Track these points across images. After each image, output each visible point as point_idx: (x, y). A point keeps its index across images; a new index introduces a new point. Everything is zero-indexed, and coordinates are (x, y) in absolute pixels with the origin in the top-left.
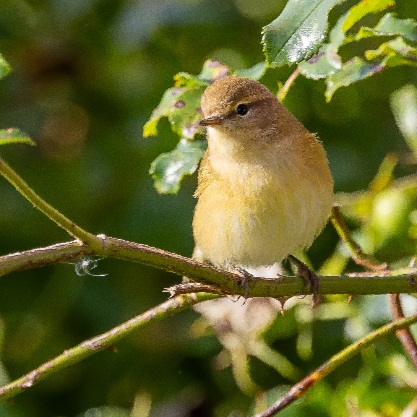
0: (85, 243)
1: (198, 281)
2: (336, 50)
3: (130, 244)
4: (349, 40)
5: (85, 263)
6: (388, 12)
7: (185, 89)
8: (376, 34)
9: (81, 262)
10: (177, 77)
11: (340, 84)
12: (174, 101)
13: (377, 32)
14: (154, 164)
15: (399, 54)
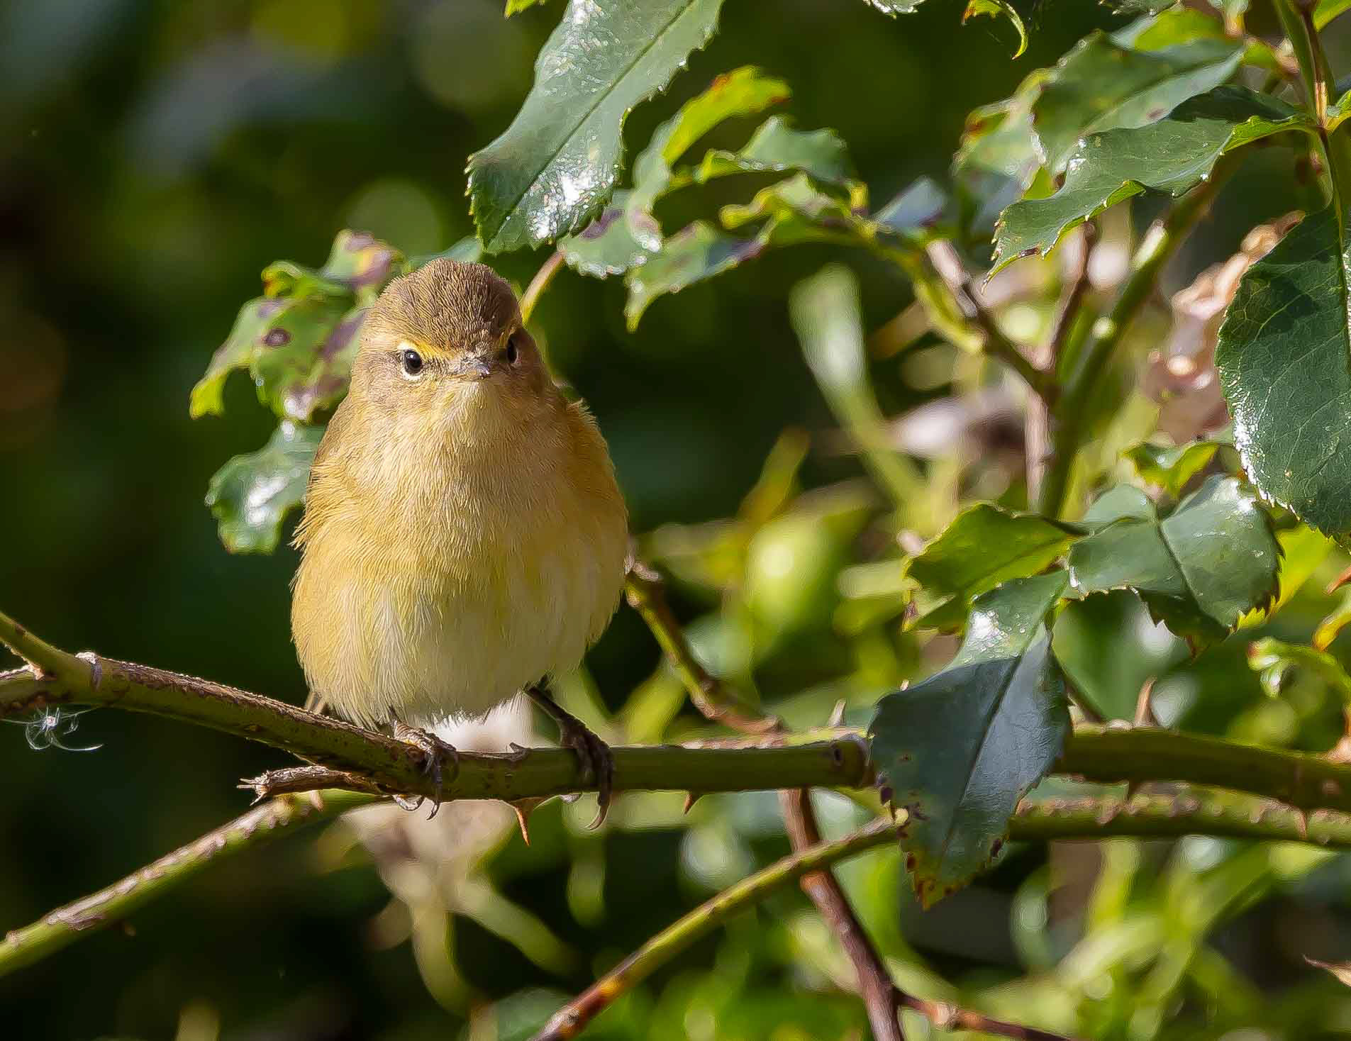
0: (49, 672)
1: (320, 762)
2: (648, 206)
3: (158, 674)
4: (680, 181)
5: (50, 722)
6: (771, 115)
7: (289, 301)
8: (745, 166)
9: (39, 717)
10: (270, 273)
11: (660, 287)
12: (262, 331)
13: (747, 162)
14: (217, 481)
15: (800, 215)
